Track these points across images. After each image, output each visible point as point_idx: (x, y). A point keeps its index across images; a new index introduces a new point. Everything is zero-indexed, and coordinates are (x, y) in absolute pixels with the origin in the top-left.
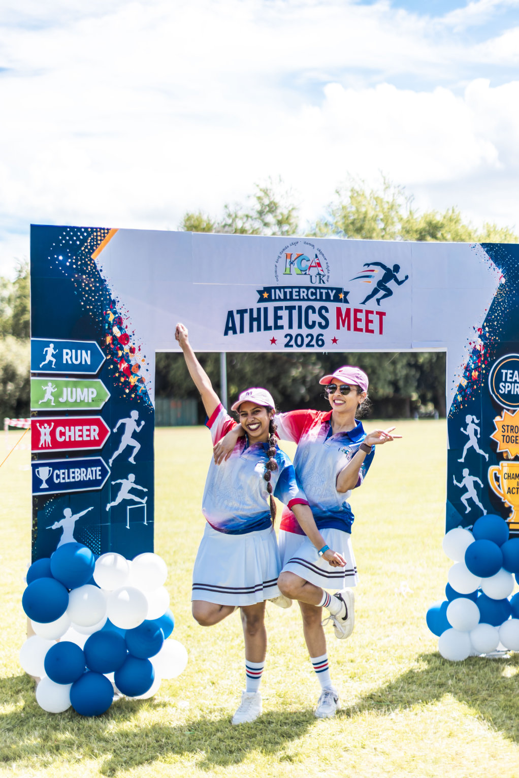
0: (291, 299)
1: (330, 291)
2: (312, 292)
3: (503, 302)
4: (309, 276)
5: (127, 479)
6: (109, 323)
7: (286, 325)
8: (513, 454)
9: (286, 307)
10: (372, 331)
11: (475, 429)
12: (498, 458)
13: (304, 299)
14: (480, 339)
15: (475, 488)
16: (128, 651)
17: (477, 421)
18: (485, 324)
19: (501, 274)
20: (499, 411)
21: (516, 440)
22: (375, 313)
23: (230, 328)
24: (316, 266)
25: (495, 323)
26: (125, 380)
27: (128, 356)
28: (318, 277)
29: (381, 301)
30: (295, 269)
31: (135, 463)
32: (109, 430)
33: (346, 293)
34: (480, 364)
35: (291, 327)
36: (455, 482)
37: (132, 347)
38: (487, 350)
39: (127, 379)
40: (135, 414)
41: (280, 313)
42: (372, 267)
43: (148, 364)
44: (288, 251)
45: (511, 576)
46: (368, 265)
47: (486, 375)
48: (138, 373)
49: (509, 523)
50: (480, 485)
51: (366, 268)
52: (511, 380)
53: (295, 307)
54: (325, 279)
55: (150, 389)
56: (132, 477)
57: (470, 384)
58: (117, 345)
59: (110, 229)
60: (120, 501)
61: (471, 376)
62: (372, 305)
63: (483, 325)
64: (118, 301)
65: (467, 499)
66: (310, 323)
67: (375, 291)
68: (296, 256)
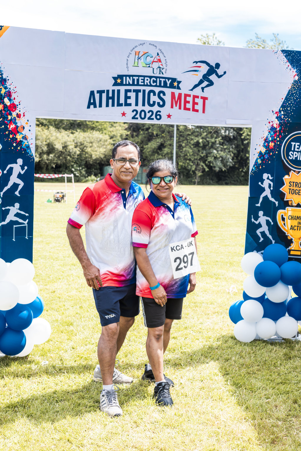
0: (138, 85)
1: (167, 80)
2: (153, 80)
3: (296, 93)
4: (152, 69)
5: (14, 207)
6: (2, 95)
7: (133, 103)
8: (296, 203)
9: (133, 90)
10: (197, 111)
11: (269, 184)
12: (285, 204)
13: (147, 85)
14: (276, 120)
15: (267, 225)
16: (7, 325)
17: (271, 178)
18: (281, 109)
19: (295, 73)
20: (287, 171)
21: (299, 192)
22: (200, 97)
23: (91, 103)
24: (157, 62)
25: (289, 109)
26: (13, 137)
27: (15, 120)
28: (158, 69)
29: (205, 89)
30: (142, 62)
31: (19, 196)
32: (1, 172)
33: (179, 82)
34: (275, 138)
35: (137, 104)
36: (253, 220)
37: (19, 114)
38: (282, 128)
39: (15, 136)
40: (20, 161)
41: (129, 94)
42: (199, 64)
43: (30, 126)
44: (137, 50)
45: (288, 287)
46: (197, 62)
47: (280, 146)
48: (23, 133)
49: (289, 251)
50: (271, 223)
51: (195, 65)
52: (298, 150)
53: (140, 90)
54: (163, 71)
55: (32, 144)
56: (17, 205)
57: (267, 152)
58: (7, 111)
59: (3, 26)
60: (8, 222)
61: (269, 146)
62: (198, 91)
63: (280, 110)
64: (8, 80)
65: (260, 232)
66: (151, 103)
67: (201, 82)
68: (143, 54)
